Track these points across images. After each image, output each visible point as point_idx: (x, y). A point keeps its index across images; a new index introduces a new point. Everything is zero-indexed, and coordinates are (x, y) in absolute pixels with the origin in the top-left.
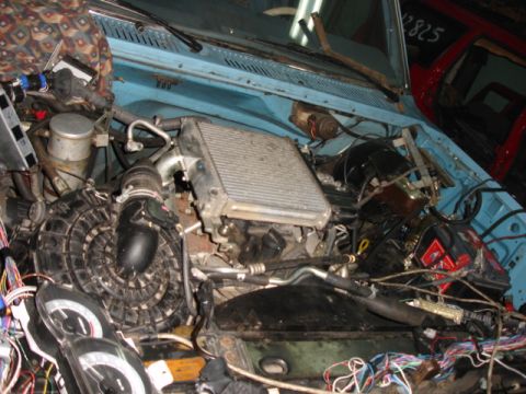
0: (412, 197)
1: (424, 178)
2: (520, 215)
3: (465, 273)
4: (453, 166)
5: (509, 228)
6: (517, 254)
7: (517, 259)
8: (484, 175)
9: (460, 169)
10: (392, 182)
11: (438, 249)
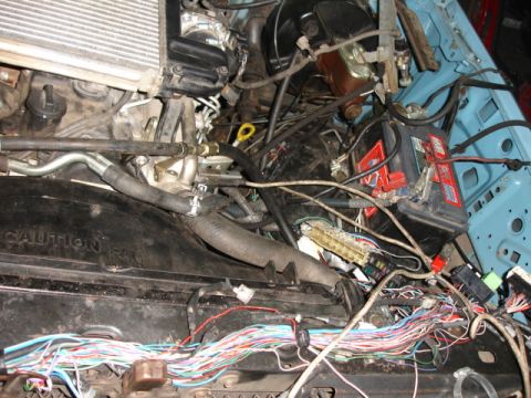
0: (355, 75)
1: (381, 49)
2: (518, 129)
3: (395, 199)
4: (450, 42)
5: (500, 144)
6: (499, 184)
7: (498, 189)
8: (487, 62)
9: (456, 47)
10: (335, 48)
11: (379, 155)
